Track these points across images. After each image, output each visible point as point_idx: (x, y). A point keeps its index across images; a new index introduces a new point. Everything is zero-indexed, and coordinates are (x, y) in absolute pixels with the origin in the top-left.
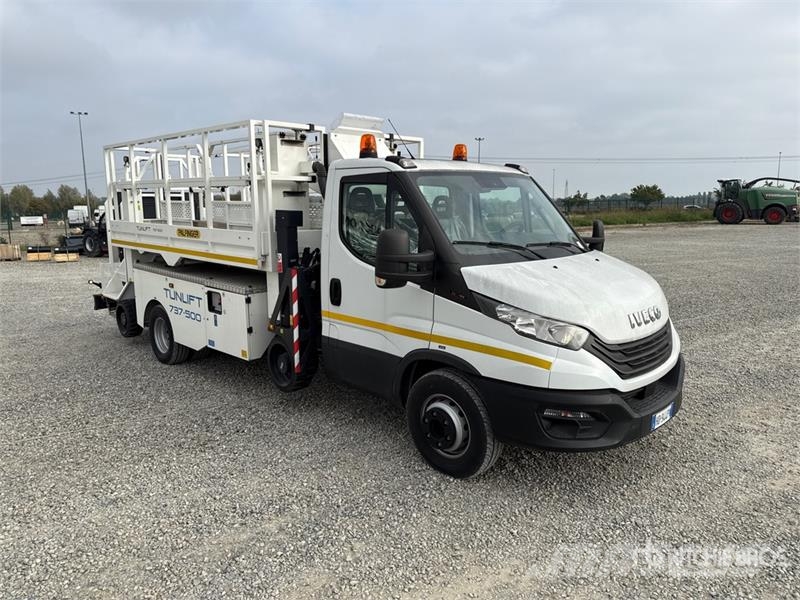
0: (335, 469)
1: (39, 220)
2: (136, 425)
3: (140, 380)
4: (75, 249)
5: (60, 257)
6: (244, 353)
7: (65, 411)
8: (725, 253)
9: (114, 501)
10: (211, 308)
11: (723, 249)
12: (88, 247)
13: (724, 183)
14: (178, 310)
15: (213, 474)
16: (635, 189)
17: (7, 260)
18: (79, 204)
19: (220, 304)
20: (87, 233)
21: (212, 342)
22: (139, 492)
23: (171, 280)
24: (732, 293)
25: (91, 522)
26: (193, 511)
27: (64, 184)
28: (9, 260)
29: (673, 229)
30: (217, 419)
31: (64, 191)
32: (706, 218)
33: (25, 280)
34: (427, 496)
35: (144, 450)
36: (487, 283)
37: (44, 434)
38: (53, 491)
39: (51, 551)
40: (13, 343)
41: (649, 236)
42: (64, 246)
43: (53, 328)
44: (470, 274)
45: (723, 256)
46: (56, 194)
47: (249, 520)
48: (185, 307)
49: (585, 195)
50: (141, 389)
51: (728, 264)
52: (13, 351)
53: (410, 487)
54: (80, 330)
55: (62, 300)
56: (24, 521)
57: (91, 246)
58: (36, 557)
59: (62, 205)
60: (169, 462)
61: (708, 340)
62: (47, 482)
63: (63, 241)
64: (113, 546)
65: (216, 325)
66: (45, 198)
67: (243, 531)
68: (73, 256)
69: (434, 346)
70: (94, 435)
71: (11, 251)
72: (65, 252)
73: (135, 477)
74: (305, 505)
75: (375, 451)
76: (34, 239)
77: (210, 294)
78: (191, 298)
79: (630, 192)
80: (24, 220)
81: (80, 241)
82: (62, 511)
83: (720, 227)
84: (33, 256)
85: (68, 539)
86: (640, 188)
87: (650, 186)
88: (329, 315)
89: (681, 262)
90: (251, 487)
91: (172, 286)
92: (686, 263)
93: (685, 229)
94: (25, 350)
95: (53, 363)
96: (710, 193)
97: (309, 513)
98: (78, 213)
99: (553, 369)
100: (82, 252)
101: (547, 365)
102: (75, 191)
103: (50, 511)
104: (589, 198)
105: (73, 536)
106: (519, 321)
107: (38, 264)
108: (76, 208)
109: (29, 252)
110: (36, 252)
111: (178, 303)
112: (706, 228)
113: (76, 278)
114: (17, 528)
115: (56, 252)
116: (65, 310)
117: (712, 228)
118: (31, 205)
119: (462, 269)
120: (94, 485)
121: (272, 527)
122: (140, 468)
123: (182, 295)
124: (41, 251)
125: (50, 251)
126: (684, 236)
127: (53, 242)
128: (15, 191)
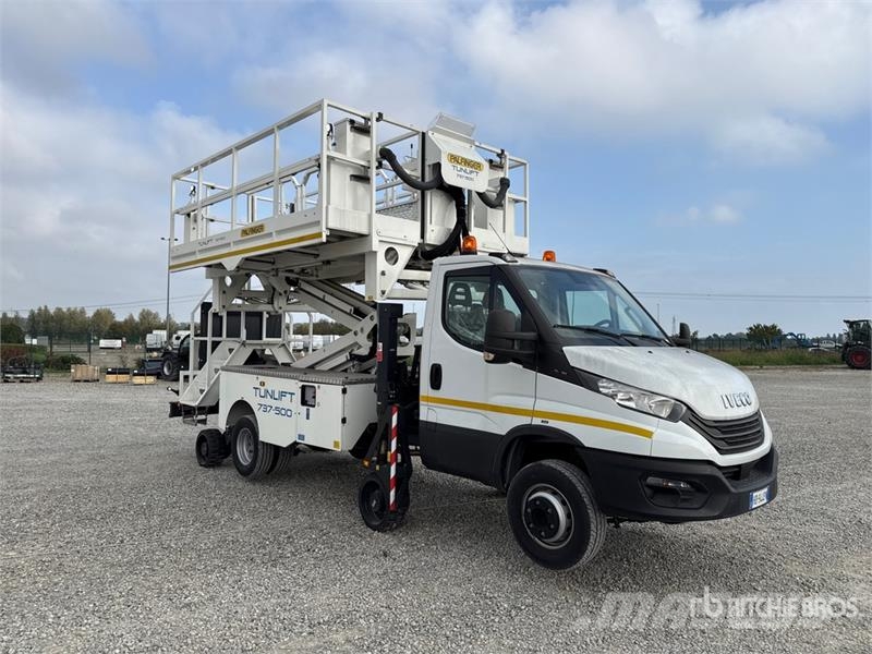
0: (404, 591)
1: (118, 343)
2: (209, 540)
3: (215, 498)
4: (153, 372)
5: (138, 380)
6: (336, 444)
7: (141, 523)
8: (850, 400)
9: (188, 605)
10: (304, 402)
11: (850, 395)
12: (165, 370)
13: (851, 324)
14: (266, 408)
15: (283, 588)
16: (751, 329)
17: (85, 381)
18: (158, 329)
19: (314, 397)
20: (167, 356)
21: (301, 437)
22: (212, 599)
23: (262, 378)
24: (854, 442)
25: (166, 622)
26: (263, 618)
27: (146, 308)
28: (88, 381)
29: (794, 372)
30: (289, 537)
31: (145, 315)
32: (834, 362)
33: (103, 400)
34: (497, 620)
35: (216, 562)
36: (588, 359)
37: (122, 542)
38: (131, 592)
39: (129, 644)
40: (92, 459)
41: (765, 379)
42: (143, 368)
43: (131, 446)
44: (572, 352)
45: (849, 403)
46: (137, 318)
47: (317, 631)
48: (275, 404)
49: (696, 333)
50: (215, 506)
51: (854, 411)
52: (92, 466)
53: (479, 611)
54: (157, 450)
55: (139, 421)
56: (104, 617)
57: (169, 369)
58: (115, 648)
59: (142, 328)
60: (240, 574)
61: (819, 489)
62: (125, 586)
63: (141, 364)
64: (187, 644)
65: (308, 418)
66: (126, 321)
67: (311, 640)
68: (151, 379)
69: (537, 421)
70: (169, 545)
71: (90, 373)
72: (143, 375)
73: (208, 585)
74: (371, 621)
75: (446, 577)
76: (113, 361)
77: (303, 388)
78: (283, 394)
79: (746, 332)
80: (103, 343)
81: (158, 365)
82: (139, 611)
83: (850, 372)
84: (111, 378)
85: (144, 635)
86: (757, 327)
87: (769, 325)
88: (428, 399)
89: (797, 407)
90: (321, 602)
91: (263, 384)
92: (805, 408)
93: (808, 373)
94: (103, 466)
95: (130, 479)
96: (840, 335)
97: (376, 628)
98: (157, 338)
99: (654, 437)
100: (159, 375)
101: (649, 434)
102: (156, 316)
103: (128, 610)
104: (699, 336)
105: (149, 633)
106: (620, 396)
107: (117, 386)
108: (154, 332)
109: (109, 373)
110: (115, 373)
111: (268, 401)
112: (832, 373)
113: (153, 400)
114: (97, 623)
115: (135, 375)
116: (142, 430)
117: (840, 373)
118: (111, 328)
119: (564, 348)
120: (169, 590)
121: (340, 638)
122: (212, 577)
123: (273, 392)
124: (120, 373)
125: (128, 373)
126: (806, 381)
127: (131, 364)
128: (98, 314)
